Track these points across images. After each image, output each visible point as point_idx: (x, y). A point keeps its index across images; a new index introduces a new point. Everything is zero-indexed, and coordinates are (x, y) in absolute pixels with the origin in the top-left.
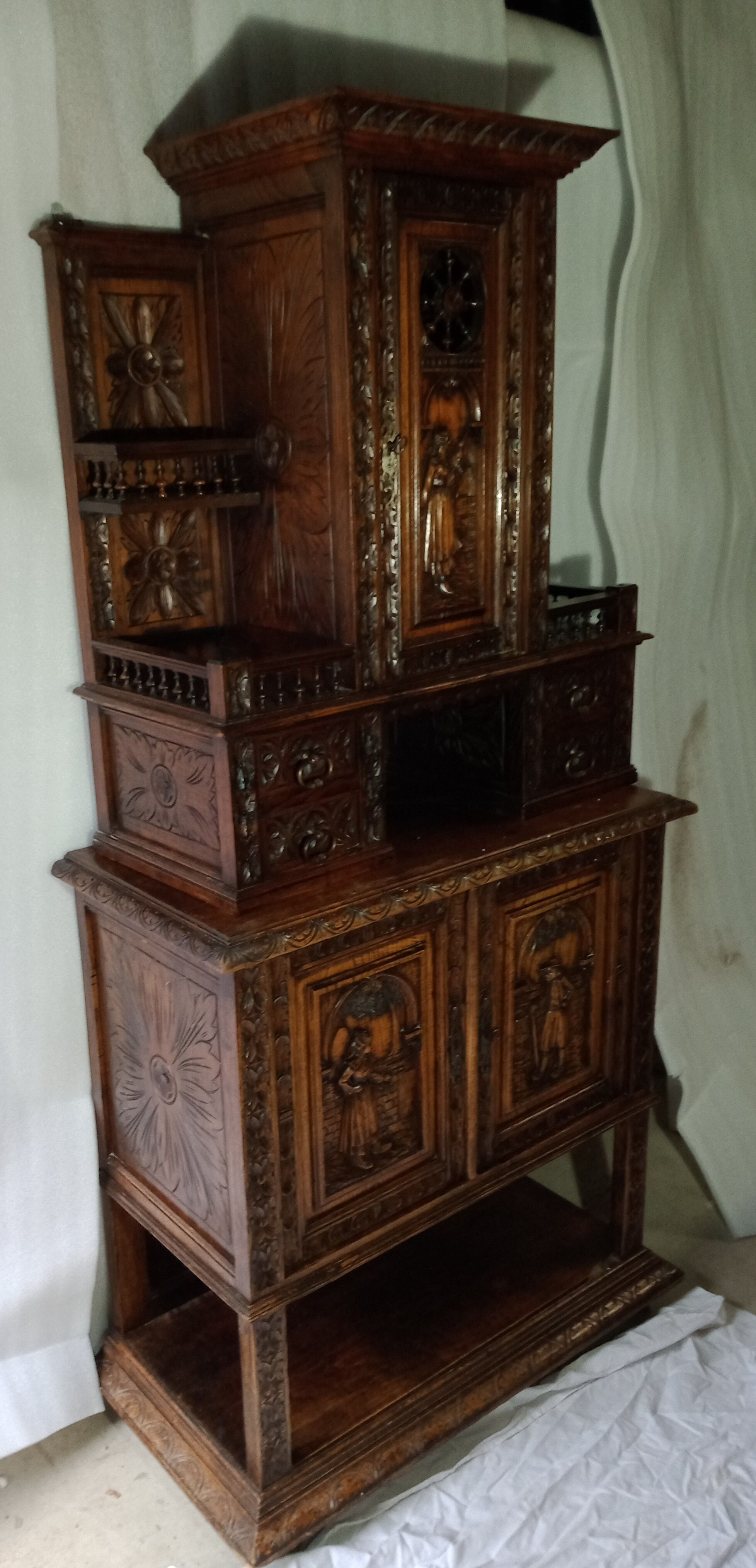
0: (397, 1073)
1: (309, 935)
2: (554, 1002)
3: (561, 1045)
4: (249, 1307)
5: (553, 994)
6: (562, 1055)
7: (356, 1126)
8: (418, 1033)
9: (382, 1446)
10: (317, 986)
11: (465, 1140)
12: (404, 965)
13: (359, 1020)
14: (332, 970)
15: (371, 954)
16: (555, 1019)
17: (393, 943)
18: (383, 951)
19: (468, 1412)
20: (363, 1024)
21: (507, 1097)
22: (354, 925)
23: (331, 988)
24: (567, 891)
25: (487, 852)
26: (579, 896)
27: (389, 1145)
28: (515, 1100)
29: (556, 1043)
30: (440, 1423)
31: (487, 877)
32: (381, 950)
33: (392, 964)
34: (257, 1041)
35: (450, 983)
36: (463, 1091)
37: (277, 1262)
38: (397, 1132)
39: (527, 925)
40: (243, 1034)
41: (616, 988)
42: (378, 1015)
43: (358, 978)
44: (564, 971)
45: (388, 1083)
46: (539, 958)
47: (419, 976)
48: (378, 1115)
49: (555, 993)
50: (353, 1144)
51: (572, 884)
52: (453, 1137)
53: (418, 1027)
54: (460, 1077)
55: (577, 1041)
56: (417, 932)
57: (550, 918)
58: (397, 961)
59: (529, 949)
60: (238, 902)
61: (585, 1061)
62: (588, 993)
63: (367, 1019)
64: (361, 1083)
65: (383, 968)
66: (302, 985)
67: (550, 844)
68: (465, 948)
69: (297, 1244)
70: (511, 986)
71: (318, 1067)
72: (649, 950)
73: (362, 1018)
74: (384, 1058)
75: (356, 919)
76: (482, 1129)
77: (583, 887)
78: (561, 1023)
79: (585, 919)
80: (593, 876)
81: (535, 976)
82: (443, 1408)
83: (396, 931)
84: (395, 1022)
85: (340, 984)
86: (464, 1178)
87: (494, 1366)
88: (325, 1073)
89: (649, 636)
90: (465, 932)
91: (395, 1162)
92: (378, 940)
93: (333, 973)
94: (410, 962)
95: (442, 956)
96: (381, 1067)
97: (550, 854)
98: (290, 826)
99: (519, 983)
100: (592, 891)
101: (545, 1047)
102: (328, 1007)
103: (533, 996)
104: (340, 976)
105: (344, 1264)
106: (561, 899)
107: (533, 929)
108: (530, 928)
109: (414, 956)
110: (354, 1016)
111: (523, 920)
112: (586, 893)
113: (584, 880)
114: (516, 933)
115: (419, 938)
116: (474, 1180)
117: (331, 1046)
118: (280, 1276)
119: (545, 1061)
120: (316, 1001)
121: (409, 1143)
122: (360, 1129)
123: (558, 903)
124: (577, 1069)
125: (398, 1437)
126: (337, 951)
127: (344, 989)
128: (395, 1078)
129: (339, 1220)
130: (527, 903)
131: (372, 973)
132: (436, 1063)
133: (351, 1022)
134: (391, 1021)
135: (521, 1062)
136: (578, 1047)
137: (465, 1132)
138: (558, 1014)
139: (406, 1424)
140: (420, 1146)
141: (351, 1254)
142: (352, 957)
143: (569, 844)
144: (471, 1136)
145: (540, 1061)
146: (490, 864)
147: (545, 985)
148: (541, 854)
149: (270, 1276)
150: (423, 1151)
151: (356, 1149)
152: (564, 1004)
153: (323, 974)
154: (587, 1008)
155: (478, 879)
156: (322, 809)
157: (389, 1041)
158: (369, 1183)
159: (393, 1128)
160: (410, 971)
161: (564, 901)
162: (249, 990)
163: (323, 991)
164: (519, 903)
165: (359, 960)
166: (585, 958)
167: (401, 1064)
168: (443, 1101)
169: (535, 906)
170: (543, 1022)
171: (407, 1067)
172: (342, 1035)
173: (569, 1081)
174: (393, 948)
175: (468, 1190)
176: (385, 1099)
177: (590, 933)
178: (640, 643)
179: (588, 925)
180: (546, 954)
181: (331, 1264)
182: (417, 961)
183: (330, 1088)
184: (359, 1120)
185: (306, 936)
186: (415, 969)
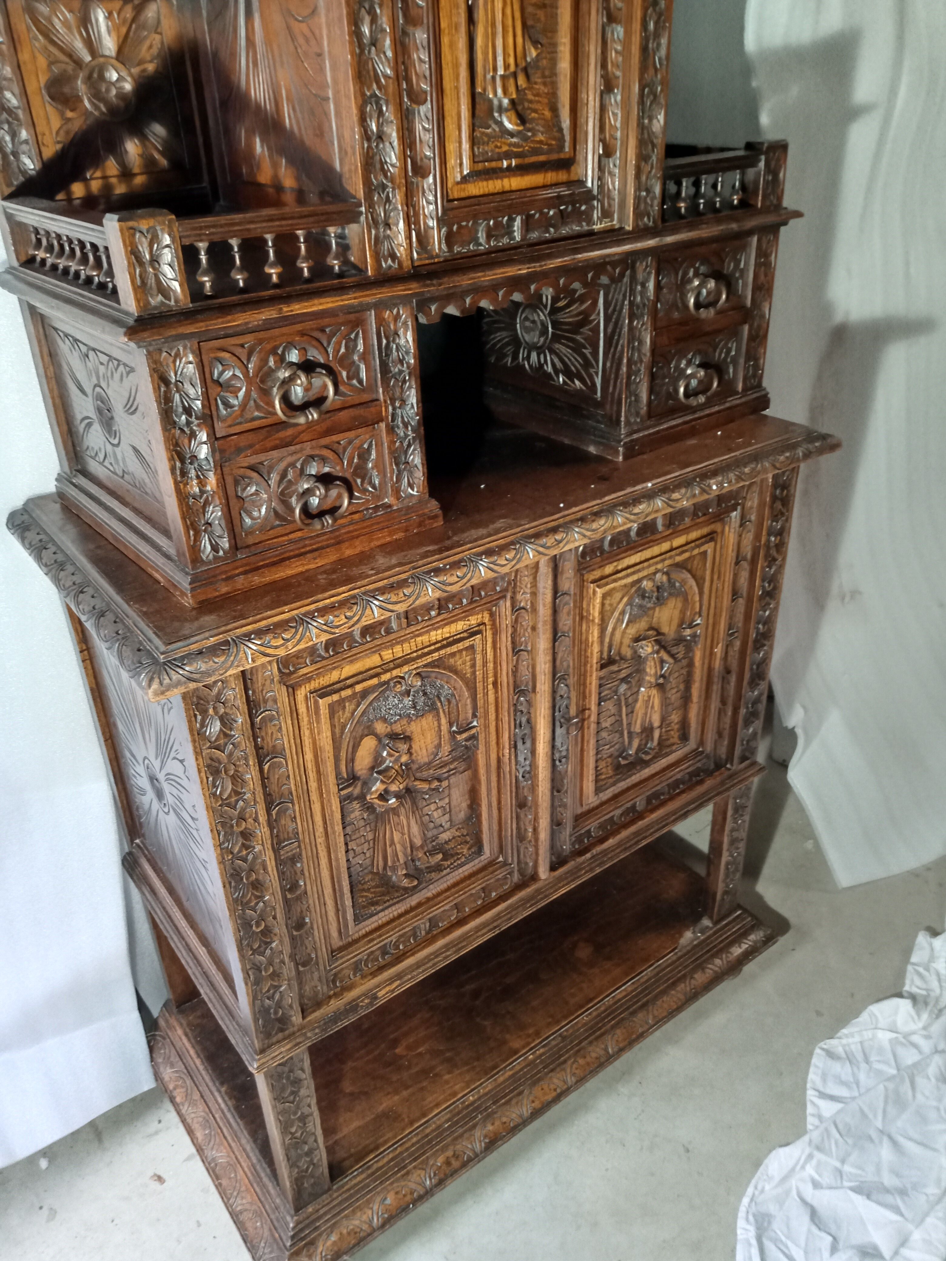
0: (447, 778)
1: (293, 637)
2: (650, 679)
3: (656, 724)
4: (257, 1057)
5: (648, 670)
6: (656, 734)
7: (392, 843)
8: (473, 731)
9: (437, 1151)
10: (323, 692)
11: (537, 840)
12: (453, 655)
13: (391, 724)
14: (348, 670)
15: (406, 645)
16: (649, 697)
17: (436, 629)
18: (425, 639)
19: (537, 1104)
20: (398, 728)
21: (589, 786)
22: (364, 619)
23: (348, 692)
24: (672, 550)
25: (566, 508)
26: (686, 555)
27: (440, 856)
28: (598, 790)
29: (651, 723)
30: (504, 1119)
31: (561, 545)
32: (419, 639)
33: (436, 655)
34: (232, 773)
35: (515, 671)
36: (533, 788)
37: (291, 1006)
38: (450, 840)
39: (618, 595)
40: (209, 766)
41: (725, 658)
42: (420, 715)
43: (385, 677)
44: (662, 644)
45: (436, 789)
46: (632, 631)
47: (473, 666)
48: (424, 827)
49: (651, 670)
50: (390, 863)
51: (679, 541)
52: (521, 837)
53: (475, 723)
54: (531, 774)
55: (675, 717)
56: (467, 613)
57: (647, 585)
58: (442, 652)
59: (620, 620)
60: (192, 590)
61: (684, 737)
62: (691, 665)
63: (404, 722)
64: (398, 796)
65: (421, 662)
66: (301, 694)
67: (649, 496)
68: (534, 628)
69: (320, 979)
70: (595, 666)
71: (334, 789)
72: (767, 613)
73: (395, 722)
74: (430, 763)
75: (368, 611)
76: (556, 823)
77: (693, 544)
78: (656, 701)
79: (692, 582)
80: (705, 530)
81: (627, 652)
82: (508, 1103)
83: (439, 614)
84: (444, 721)
85: (358, 688)
86: (534, 878)
87: (567, 1052)
88: (343, 793)
89: (798, 214)
90: (534, 610)
91: (449, 874)
92: (413, 629)
93: (351, 674)
94: (460, 651)
95: (505, 641)
96: (425, 774)
97: (650, 509)
98: (274, 478)
99: (607, 663)
100: (703, 549)
101: (637, 728)
102: (343, 716)
103: (623, 674)
104: (360, 677)
105: (380, 994)
106: (663, 560)
107: (625, 599)
108: (622, 599)
109: (467, 643)
110: (385, 720)
111: (614, 589)
112: (696, 552)
113: (694, 535)
114: (603, 605)
115: (473, 620)
116: (545, 880)
117: (351, 760)
118: (296, 1019)
119: (636, 743)
120: (324, 711)
121: (465, 851)
122: (398, 847)
123: (659, 566)
124: (674, 748)
125: (456, 1139)
126: (351, 648)
127: (365, 694)
128: (445, 784)
129: (375, 946)
130: (620, 567)
131: (406, 668)
132: (499, 761)
133: (381, 728)
134: (439, 720)
135: (607, 747)
136: (677, 723)
137: (535, 830)
138: (654, 692)
139: (466, 1123)
140: (480, 851)
141: (391, 980)
142: (378, 649)
143: (676, 496)
144: (544, 835)
145: (630, 743)
146: (566, 526)
147: (638, 661)
148: (636, 510)
149: (283, 1022)
150: (482, 858)
151: (394, 869)
152: (661, 681)
153: (335, 676)
154: (688, 682)
155: (548, 548)
156: (326, 453)
157: (436, 742)
158: (414, 901)
159: (445, 836)
160: (462, 662)
161: (667, 562)
162: (211, 711)
163: (335, 697)
164: (609, 569)
165: (387, 655)
166: (690, 626)
167: (452, 767)
168: (508, 800)
169: (629, 571)
170: (636, 701)
171: (461, 769)
172: (369, 743)
173: (664, 761)
174: (436, 635)
175: (538, 891)
176: (433, 807)
177: (697, 598)
178: (785, 223)
179: (696, 589)
180: (643, 624)
181: (365, 995)
182: (472, 647)
183: (356, 805)
184: (397, 836)
185: (287, 640)
186: (468, 658)
